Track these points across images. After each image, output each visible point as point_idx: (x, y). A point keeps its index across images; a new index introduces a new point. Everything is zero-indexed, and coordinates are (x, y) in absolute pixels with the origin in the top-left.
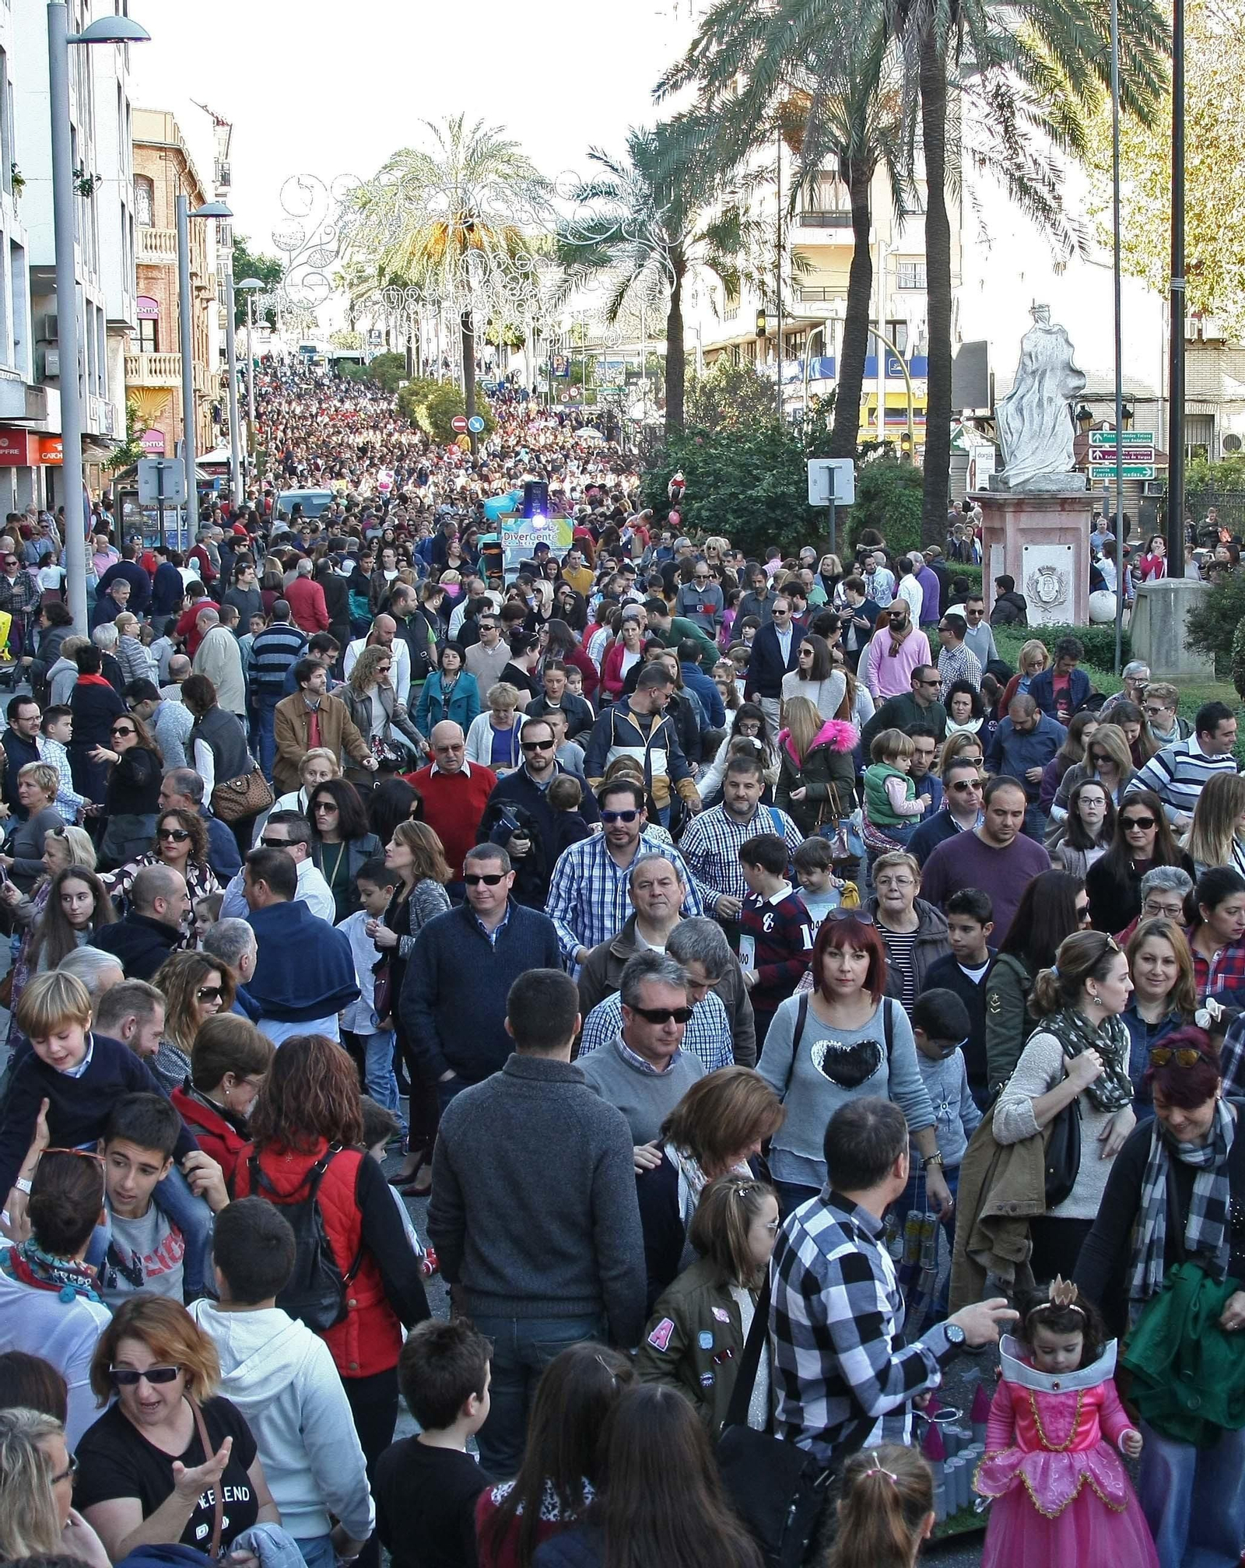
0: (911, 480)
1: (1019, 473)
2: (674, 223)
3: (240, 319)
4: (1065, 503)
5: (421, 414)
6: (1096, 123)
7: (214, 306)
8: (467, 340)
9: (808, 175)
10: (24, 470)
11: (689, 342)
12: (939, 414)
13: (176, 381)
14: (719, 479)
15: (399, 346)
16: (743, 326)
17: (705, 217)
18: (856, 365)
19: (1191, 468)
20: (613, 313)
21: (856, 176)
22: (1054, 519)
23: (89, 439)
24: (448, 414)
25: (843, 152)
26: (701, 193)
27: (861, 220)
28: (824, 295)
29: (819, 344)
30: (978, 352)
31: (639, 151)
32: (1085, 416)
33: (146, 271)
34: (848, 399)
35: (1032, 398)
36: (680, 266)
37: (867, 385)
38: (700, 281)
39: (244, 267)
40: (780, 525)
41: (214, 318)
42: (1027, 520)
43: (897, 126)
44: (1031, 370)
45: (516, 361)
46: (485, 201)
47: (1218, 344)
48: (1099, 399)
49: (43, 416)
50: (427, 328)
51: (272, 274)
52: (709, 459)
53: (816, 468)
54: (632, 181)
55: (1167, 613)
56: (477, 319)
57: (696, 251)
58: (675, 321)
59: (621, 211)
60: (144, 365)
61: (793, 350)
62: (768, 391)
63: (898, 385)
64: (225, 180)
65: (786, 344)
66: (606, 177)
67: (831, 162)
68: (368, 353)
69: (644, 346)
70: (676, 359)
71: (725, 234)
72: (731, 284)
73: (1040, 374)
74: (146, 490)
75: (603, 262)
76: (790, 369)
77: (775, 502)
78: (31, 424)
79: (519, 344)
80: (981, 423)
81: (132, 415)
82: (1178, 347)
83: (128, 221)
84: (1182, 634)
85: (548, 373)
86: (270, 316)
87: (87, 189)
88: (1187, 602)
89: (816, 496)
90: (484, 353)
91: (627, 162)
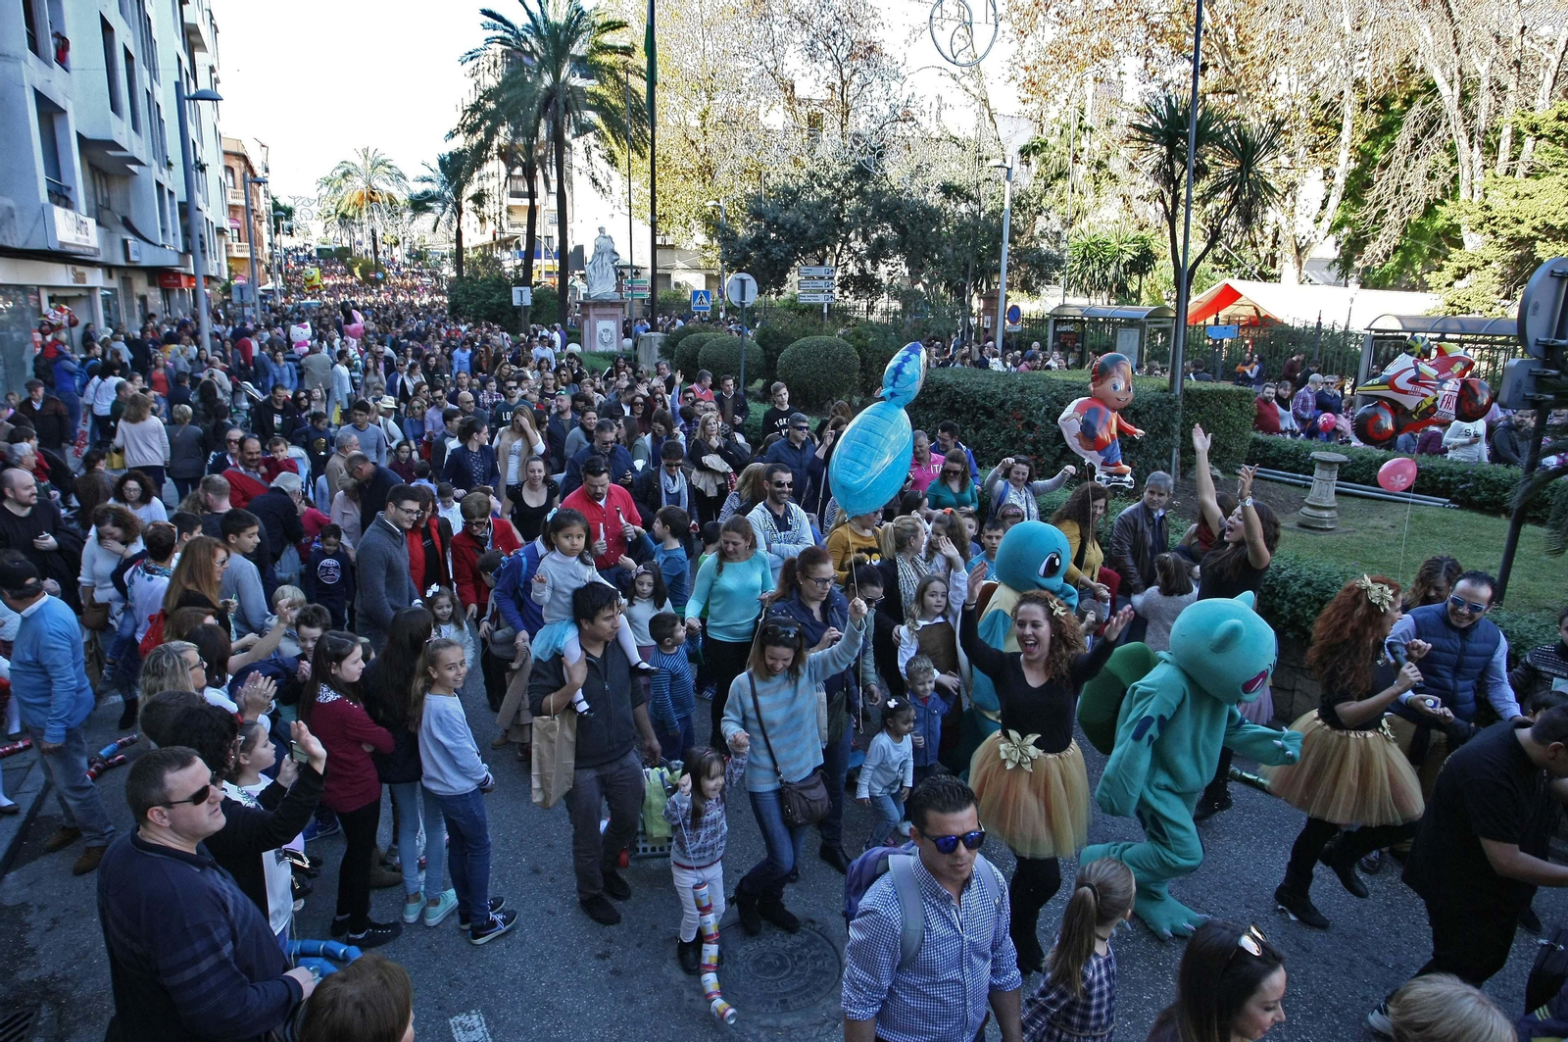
0: (554, 296)
1: (594, 293)
2: (458, 193)
3: (277, 231)
4: (612, 304)
5: (356, 270)
6: (622, 160)
7: (265, 225)
8: (375, 240)
9: (509, 176)
10: (182, 291)
11: (465, 244)
12: (563, 274)
13: (248, 255)
14: (478, 295)
15: (346, 243)
16: (488, 238)
17: (470, 191)
18: (530, 255)
19: (661, 294)
20: (435, 229)
21: (529, 176)
22: (609, 311)
23: (209, 279)
24: (368, 272)
25: (523, 166)
26: (468, 180)
27: (532, 195)
28: (520, 225)
29: (518, 246)
30: (580, 249)
31: (442, 162)
32: (622, 274)
33: (233, 208)
34: (528, 267)
35: (598, 263)
36: (460, 212)
37: (536, 262)
38: (469, 219)
39: (276, 207)
40: (503, 314)
41: (264, 229)
42: (598, 311)
43: (546, 155)
44: (599, 252)
45: (396, 251)
46: (379, 184)
47: (672, 247)
48: (626, 267)
49: (187, 266)
50: (358, 237)
51: (289, 213)
52: (473, 288)
53: (515, 290)
54: (438, 175)
55: (651, 346)
56: (379, 235)
57: (467, 206)
58: (459, 233)
59: (434, 188)
60: (235, 248)
61: (508, 248)
62: (498, 262)
63: (549, 262)
64: (267, 170)
65: (505, 244)
66: (428, 173)
67: (518, 171)
68: (332, 247)
69: (448, 246)
70: (460, 250)
71: (479, 198)
72: (482, 220)
73: (601, 254)
74: (236, 298)
75: (428, 209)
76: (507, 255)
77: (500, 305)
78: (182, 269)
79: (397, 243)
80: (582, 276)
81: (230, 269)
82: (654, 247)
83: (223, 187)
84: (656, 353)
85: (409, 256)
86: (291, 229)
87: (202, 168)
88: (658, 340)
89: (516, 302)
90: (381, 247)
91: (437, 167)
